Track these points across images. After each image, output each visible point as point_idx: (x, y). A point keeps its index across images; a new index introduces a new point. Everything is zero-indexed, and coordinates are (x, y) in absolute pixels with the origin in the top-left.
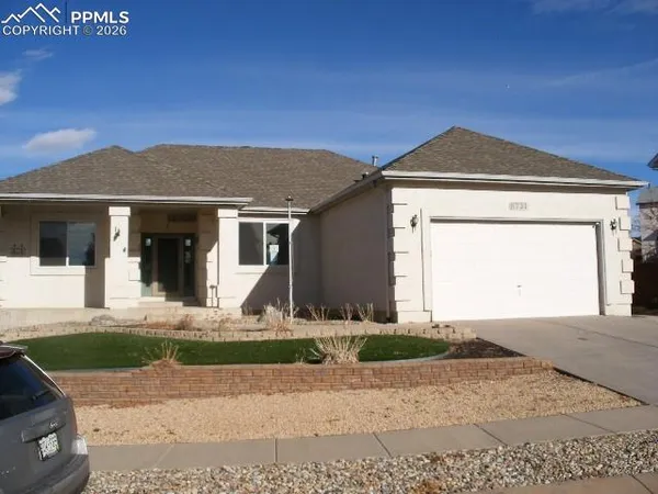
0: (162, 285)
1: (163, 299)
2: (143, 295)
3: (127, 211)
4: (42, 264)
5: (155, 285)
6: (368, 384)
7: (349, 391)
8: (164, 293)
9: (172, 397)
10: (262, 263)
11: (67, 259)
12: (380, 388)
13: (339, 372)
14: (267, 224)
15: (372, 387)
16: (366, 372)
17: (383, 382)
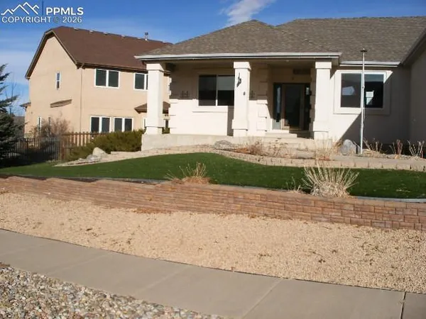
0: (287, 121)
1: (288, 131)
2: (274, 128)
3: (247, 65)
4: (200, 104)
5: (282, 121)
6: (347, 219)
7: (325, 224)
8: (288, 127)
9: (181, 208)
10: (359, 106)
11: (217, 101)
12: (359, 225)
13: (321, 204)
14: (365, 75)
15: (351, 223)
16: (347, 207)
17: (362, 219)
